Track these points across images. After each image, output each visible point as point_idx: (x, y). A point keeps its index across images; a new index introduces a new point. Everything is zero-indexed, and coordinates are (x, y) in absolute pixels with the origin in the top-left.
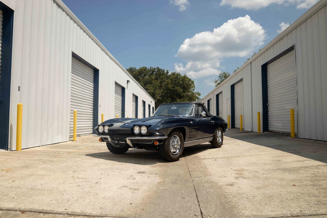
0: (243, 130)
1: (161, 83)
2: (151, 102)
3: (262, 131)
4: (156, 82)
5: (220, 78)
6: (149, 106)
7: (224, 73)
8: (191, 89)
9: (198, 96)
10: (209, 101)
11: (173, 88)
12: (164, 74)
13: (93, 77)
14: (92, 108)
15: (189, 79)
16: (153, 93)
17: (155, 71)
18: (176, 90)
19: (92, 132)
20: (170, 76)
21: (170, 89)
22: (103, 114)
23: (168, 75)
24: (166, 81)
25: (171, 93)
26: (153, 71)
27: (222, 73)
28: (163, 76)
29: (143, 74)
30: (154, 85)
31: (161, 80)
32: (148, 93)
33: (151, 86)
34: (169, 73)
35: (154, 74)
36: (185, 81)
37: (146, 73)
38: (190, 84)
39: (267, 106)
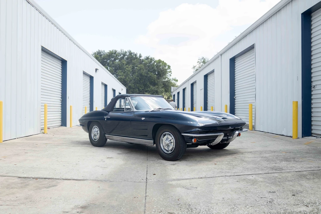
1: (133, 68)
2: (122, 90)
4: (128, 67)
5: (198, 63)
7: (203, 58)
8: (168, 75)
9: (174, 82)
10: (184, 90)
11: (146, 74)
12: (137, 58)
14: (60, 100)
15: (165, 63)
16: (124, 79)
17: (126, 55)
18: (150, 76)
20: (143, 61)
22: (71, 105)
23: (141, 60)
24: (139, 66)
25: (144, 80)
26: (124, 55)
27: (201, 58)
28: (136, 60)
29: (113, 58)
30: (125, 70)
31: (133, 65)
32: (118, 79)
33: (122, 72)
34: (142, 57)
35: (125, 58)
36: (160, 66)
37: (116, 57)
38: (166, 70)
39: (235, 99)
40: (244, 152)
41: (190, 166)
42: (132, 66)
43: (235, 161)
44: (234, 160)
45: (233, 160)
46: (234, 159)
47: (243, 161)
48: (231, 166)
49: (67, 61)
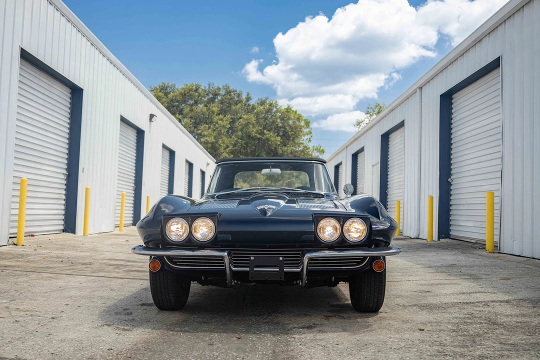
1: (233, 122)
2: (208, 164)
3: (435, 237)
4: (222, 120)
6: (203, 173)
8: (304, 139)
9: (317, 154)
10: (337, 168)
11: (260, 134)
12: (240, 101)
13: (69, 106)
14: (64, 174)
15: (299, 115)
16: (213, 143)
17: (219, 95)
18: (268, 139)
19: (62, 228)
20: (253, 107)
21: (252, 138)
22: (88, 187)
23: (249, 105)
24: (245, 117)
25: (255, 146)
26: (216, 95)
28: (239, 105)
29: (192, 99)
30: (217, 126)
31: (234, 115)
32: (201, 143)
33: (209, 128)
34: (253, 100)
35: (216, 100)
36: (289, 119)
37: (198, 97)
38: (301, 127)
39: (450, 184)
42: (231, 118)
49: (82, 90)
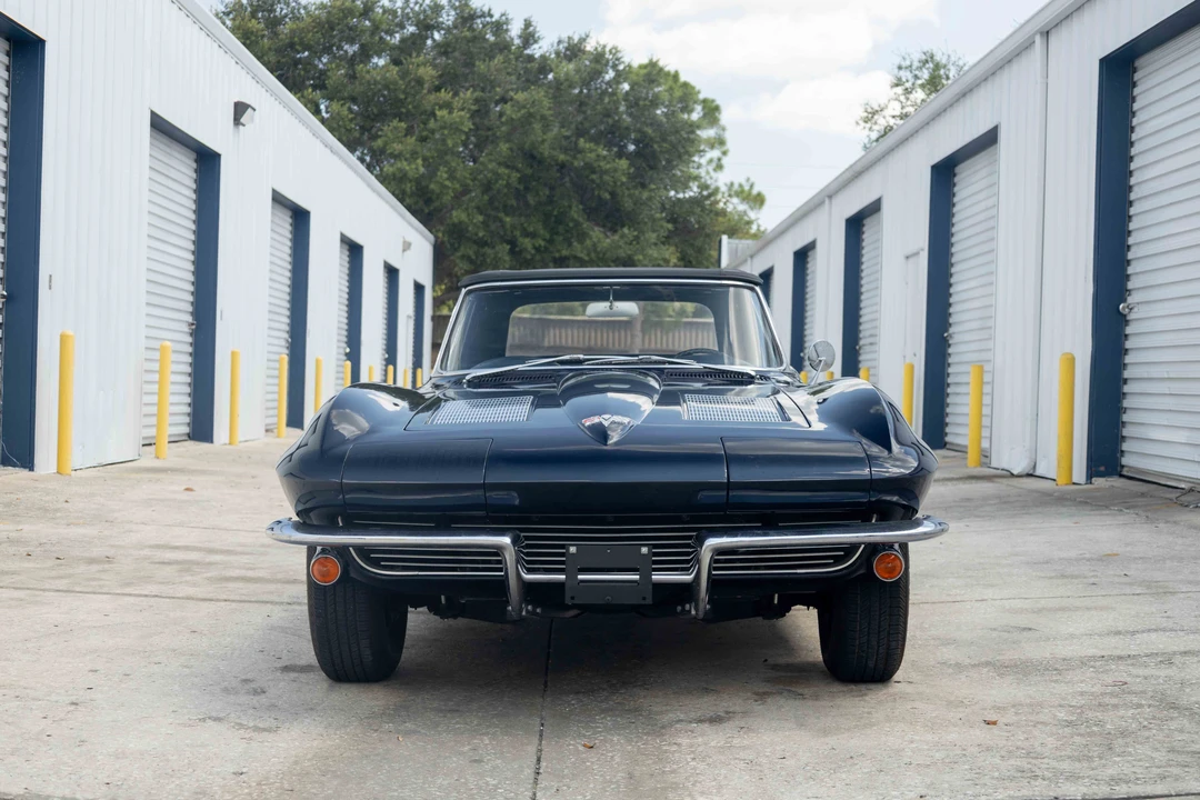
0: (982, 465)
1: (480, 112)
2: (407, 246)
3: (1079, 473)
4: (448, 106)
5: (899, 90)
6: (392, 273)
7: (929, 58)
8: (703, 161)
9: (742, 207)
10: (802, 257)
11: (565, 150)
12: (504, 47)
15: (686, 85)
16: (418, 181)
17: (438, 27)
18: (590, 168)
20: (544, 66)
21: (541, 162)
22: (68, 332)
23: (531, 58)
24: (520, 96)
25: (552, 188)
27: (917, 56)
28: (499, 59)
29: (352, 41)
30: (432, 124)
31: (483, 90)
32: (383, 179)
33: (409, 132)
34: (541, 43)
35: (429, 42)
36: (655, 103)
37: (373, 34)
38: (693, 127)
39: (1123, 320)
40: (1174, 653)
41: (825, 732)
42: (477, 101)
43: (1115, 706)
44: (1114, 701)
45: (1107, 700)
46: (1112, 695)
47: (1174, 707)
48: (1091, 734)
49: (41, 42)
